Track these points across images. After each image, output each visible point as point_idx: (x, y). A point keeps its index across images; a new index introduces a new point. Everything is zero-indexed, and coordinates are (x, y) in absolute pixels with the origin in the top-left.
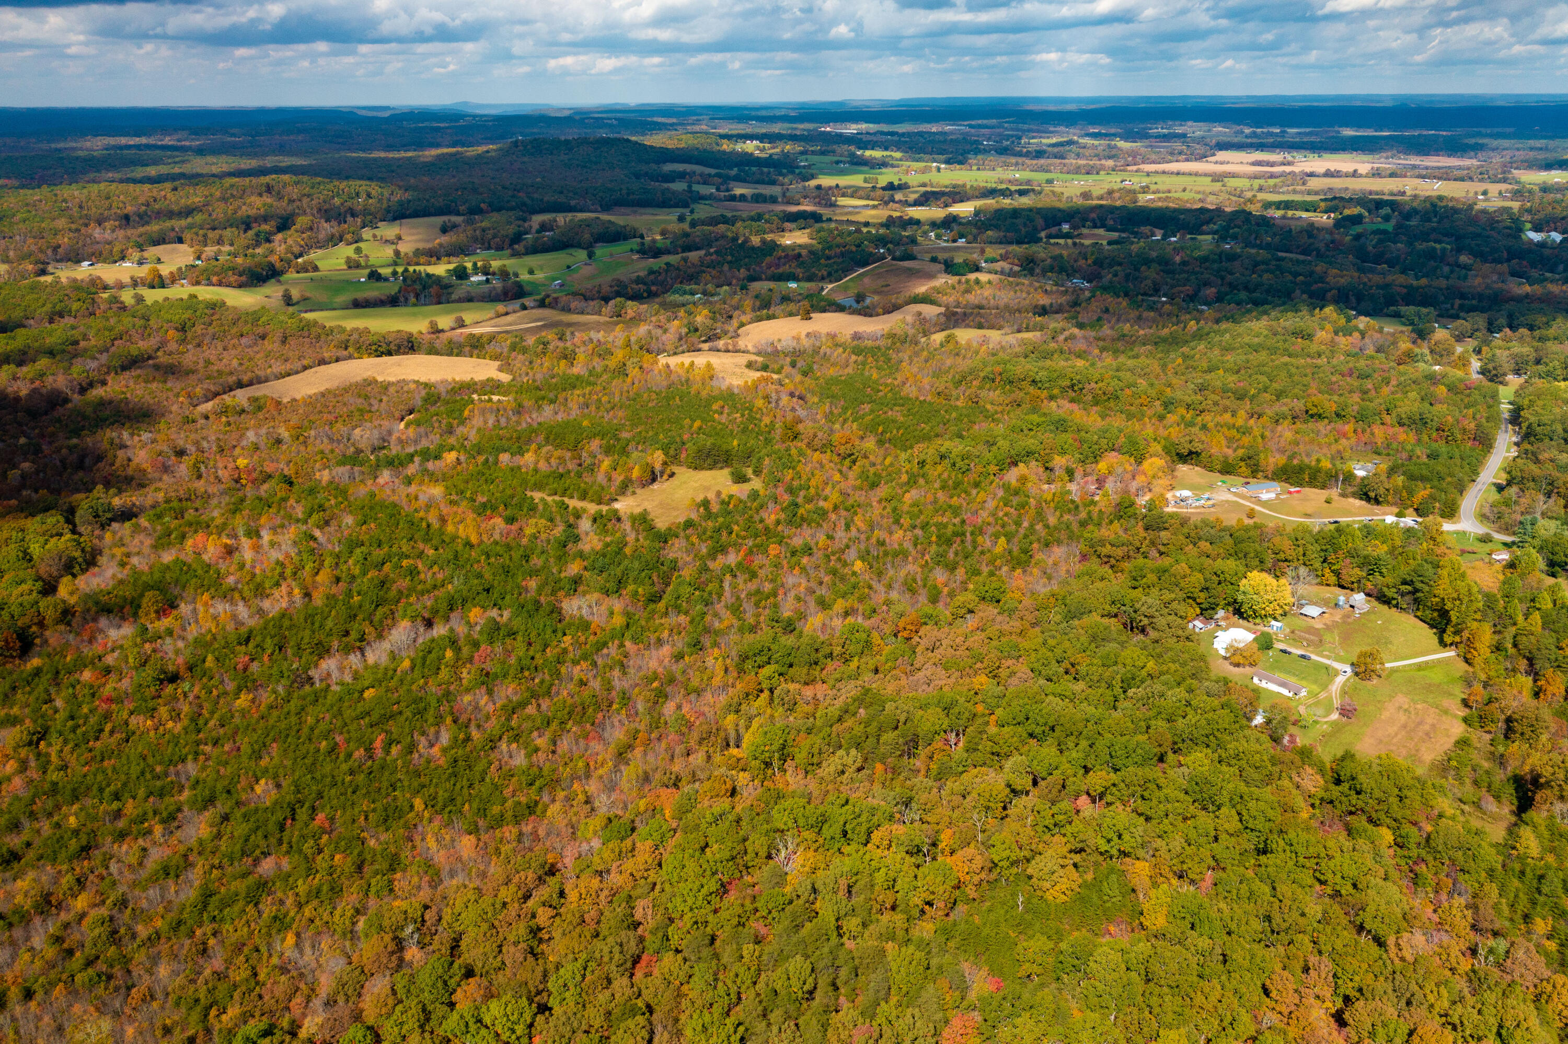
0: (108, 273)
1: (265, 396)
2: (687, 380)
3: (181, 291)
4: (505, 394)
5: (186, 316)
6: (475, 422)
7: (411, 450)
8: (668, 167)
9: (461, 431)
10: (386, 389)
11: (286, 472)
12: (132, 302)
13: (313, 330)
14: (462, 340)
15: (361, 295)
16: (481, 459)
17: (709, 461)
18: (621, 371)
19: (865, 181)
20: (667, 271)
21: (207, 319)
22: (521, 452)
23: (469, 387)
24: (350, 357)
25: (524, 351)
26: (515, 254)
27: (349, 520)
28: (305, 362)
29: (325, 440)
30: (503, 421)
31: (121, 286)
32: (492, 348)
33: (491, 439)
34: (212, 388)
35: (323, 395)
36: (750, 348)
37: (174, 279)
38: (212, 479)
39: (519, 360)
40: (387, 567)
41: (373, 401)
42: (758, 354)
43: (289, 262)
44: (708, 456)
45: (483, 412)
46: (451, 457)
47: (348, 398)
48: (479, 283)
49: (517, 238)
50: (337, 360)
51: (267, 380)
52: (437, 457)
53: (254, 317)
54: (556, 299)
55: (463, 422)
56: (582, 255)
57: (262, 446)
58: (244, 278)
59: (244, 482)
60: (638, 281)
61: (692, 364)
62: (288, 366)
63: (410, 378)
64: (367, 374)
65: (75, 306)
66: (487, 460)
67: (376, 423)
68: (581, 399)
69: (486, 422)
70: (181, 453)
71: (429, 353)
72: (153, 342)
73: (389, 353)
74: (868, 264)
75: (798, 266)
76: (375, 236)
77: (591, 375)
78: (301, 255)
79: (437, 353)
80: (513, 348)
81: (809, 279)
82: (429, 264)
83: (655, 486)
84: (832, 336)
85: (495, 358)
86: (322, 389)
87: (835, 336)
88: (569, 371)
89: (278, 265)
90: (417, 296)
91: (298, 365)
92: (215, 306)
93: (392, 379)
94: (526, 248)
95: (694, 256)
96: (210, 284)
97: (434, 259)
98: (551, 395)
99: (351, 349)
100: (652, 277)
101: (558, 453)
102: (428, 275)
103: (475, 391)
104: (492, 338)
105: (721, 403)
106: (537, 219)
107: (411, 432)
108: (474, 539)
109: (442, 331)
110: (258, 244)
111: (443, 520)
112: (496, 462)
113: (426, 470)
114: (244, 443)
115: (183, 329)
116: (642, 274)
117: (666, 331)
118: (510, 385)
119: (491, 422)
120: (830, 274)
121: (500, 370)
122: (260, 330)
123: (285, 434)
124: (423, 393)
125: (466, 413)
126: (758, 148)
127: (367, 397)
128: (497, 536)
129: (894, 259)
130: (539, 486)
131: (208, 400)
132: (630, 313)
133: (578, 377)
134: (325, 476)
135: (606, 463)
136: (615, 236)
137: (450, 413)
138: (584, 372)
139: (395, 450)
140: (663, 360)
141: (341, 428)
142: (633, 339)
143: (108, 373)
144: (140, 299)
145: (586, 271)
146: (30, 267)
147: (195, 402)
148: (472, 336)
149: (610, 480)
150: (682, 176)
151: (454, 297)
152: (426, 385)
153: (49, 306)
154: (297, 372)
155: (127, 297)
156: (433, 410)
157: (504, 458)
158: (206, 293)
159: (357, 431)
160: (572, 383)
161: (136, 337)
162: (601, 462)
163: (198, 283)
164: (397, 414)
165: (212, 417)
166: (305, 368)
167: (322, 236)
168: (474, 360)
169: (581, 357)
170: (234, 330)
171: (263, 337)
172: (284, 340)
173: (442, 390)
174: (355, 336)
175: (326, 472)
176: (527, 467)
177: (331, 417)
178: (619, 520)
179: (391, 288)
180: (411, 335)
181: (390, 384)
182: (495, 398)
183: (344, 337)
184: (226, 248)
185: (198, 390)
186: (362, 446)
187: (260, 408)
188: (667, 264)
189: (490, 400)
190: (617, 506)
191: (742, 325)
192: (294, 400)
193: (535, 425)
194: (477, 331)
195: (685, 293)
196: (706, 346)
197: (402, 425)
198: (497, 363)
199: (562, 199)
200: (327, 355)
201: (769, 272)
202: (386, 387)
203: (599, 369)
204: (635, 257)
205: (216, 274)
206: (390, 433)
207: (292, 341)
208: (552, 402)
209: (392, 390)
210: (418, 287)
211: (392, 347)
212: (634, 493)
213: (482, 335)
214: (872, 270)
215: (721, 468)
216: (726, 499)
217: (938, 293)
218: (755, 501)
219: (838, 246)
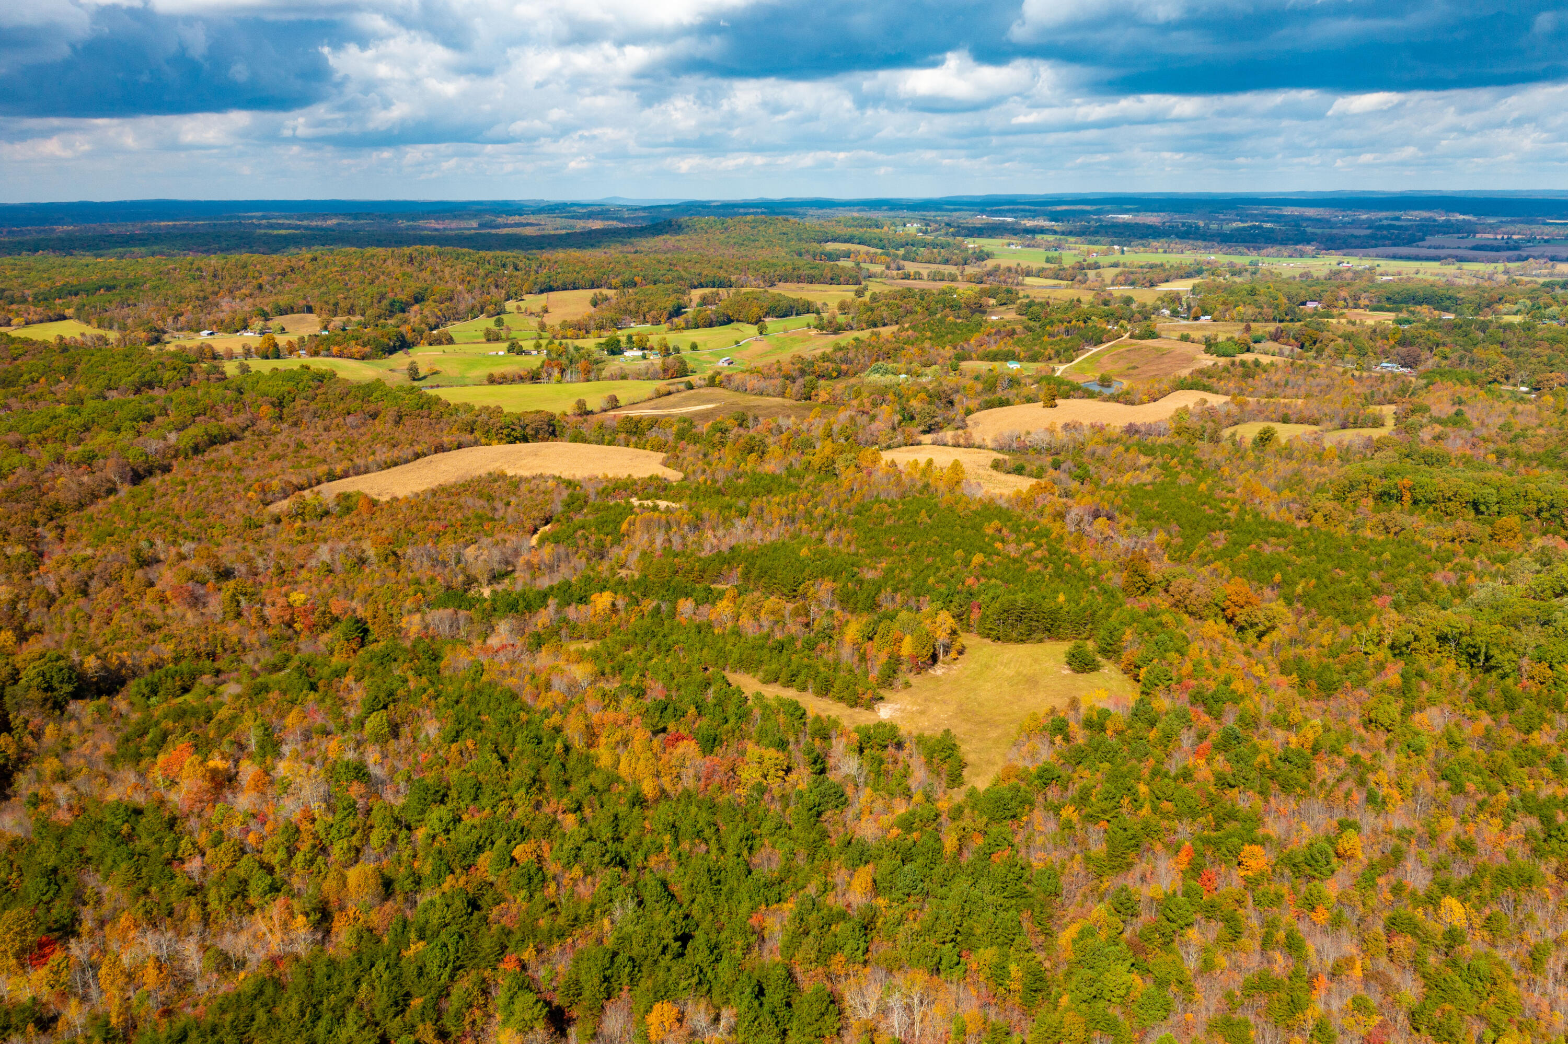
0: (222, 342)
1: (359, 493)
2: (926, 486)
3: (292, 363)
4: (676, 498)
5: (286, 388)
6: (636, 539)
7: (544, 582)
8: (830, 247)
9: (616, 552)
10: (517, 487)
11: (361, 613)
12: (236, 372)
13: (434, 408)
14: (615, 424)
15: (497, 371)
16: (649, 605)
17: (1022, 628)
18: (829, 470)
19: (1048, 260)
20: (857, 348)
21: (310, 393)
22: (710, 597)
23: (627, 487)
24: (476, 443)
25: (696, 440)
26: (677, 329)
27: (431, 729)
28: (418, 449)
29: (426, 563)
30: (676, 540)
31: (231, 356)
32: (652, 435)
33: (660, 570)
34: (295, 480)
35: (434, 493)
36: (989, 443)
37: (292, 349)
38: (254, 621)
39: (690, 452)
40: (485, 860)
41: (499, 505)
42: (1000, 449)
43: (421, 333)
44: (1020, 619)
45: (648, 525)
46: (603, 600)
47: (467, 499)
48: (634, 359)
49: (677, 311)
50: (459, 447)
51: (367, 471)
52: (583, 600)
53: (367, 390)
54: (729, 377)
55: (619, 540)
56: (753, 330)
57: (338, 567)
58: (367, 349)
59: (298, 626)
60: (825, 358)
61: (930, 463)
62: (396, 453)
63: (547, 472)
64: (493, 467)
65: (167, 375)
66: (658, 610)
67: (499, 537)
68: (784, 511)
69: (652, 542)
70: (226, 574)
71: (574, 440)
72: (242, 419)
73: (525, 439)
74: (1102, 343)
75: (1016, 343)
76: (519, 308)
77: (790, 475)
78: (436, 327)
79: (584, 440)
80: (681, 435)
81: (1033, 359)
82: (577, 338)
83: (939, 670)
84: (1099, 429)
85: (658, 448)
86: (434, 485)
87: (1102, 428)
88: (759, 469)
89: (409, 337)
90: (562, 371)
91: (408, 452)
92: (321, 378)
93: (526, 473)
94: (687, 322)
95: (886, 332)
96: (330, 355)
97: (582, 333)
98: (741, 503)
99: (477, 434)
100: (840, 354)
101: (772, 602)
102: (577, 349)
103: (634, 494)
104: (654, 422)
105: (996, 523)
106: (696, 294)
107: (547, 552)
108: (648, 788)
109: (591, 412)
110: (391, 314)
111: (591, 736)
112: (673, 614)
113: (566, 621)
114: (313, 563)
115: (280, 404)
116: (829, 350)
117: (873, 418)
118: (681, 487)
119: (659, 541)
120: (1058, 354)
121: (665, 464)
122: (372, 408)
123: (371, 552)
124: (565, 494)
125: (624, 527)
126: (920, 230)
127: (490, 498)
128: (689, 782)
129: (1132, 337)
130: (746, 665)
131: (286, 497)
132: (823, 396)
133: (774, 478)
134: (413, 624)
135: (854, 629)
136: (787, 311)
137: (601, 525)
138: (780, 471)
139: (519, 582)
140: (887, 456)
141: (447, 546)
142: (836, 428)
143: (176, 456)
144: (245, 370)
145: (759, 347)
146: (143, 335)
147: (269, 497)
148: (629, 419)
149: (863, 658)
150: (847, 255)
151: (605, 373)
152: (569, 483)
153: (137, 374)
154: (407, 461)
155: (230, 368)
156: (578, 519)
157: (686, 606)
158: (321, 364)
159: (470, 551)
160: (769, 486)
161: (223, 412)
162: (844, 624)
163: (316, 354)
164: (529, 525)
165: (285, 520)
166: (417, 456)
167: (462, 307)
168: (631, 450)
169: (774, 450)
170: (340, 407)
171: (374, 416)
172: (399, 420)
173: (591, 491)
174: (484, 417)
175: (417, 618)
176: (722, 624)
177: (438, 527)
178: (899, 746)
179: (534, 361)
180: (553, 416)
181: (522, 480)
182: (662, 504)
183: (469, 417)
184: (358, 318)
185: (275, 482)
186: (474, 571)
187: (349, 510)
188: (856, 339)
189: (655, 508)
190: (885, 712)
191: (969, 412)
192: (395, 499)
193: (725, 549)
194: (634, 413)
195: (886, 372)
196: (927, 438)
197: (534, 540)
198: (661, 456)
199: (722, 274)
200: (446, 440)
201: (981, 350)
202: (516, 484)
203: (798, 467)
204: (813, 332)
205: (338, 344)
206: (517, 552)
207: (407, 421)
208: (743, 513)
209: (524, 488)
210: (564, 361)
211: (529, 431)
212: (908, 685)
213: (640, 420)
214: (1108, 349)
215: (1041, 641)
216: (1095, 718)
217: (1210, 377)
218: (1153, 725)
219: (1061, 321)
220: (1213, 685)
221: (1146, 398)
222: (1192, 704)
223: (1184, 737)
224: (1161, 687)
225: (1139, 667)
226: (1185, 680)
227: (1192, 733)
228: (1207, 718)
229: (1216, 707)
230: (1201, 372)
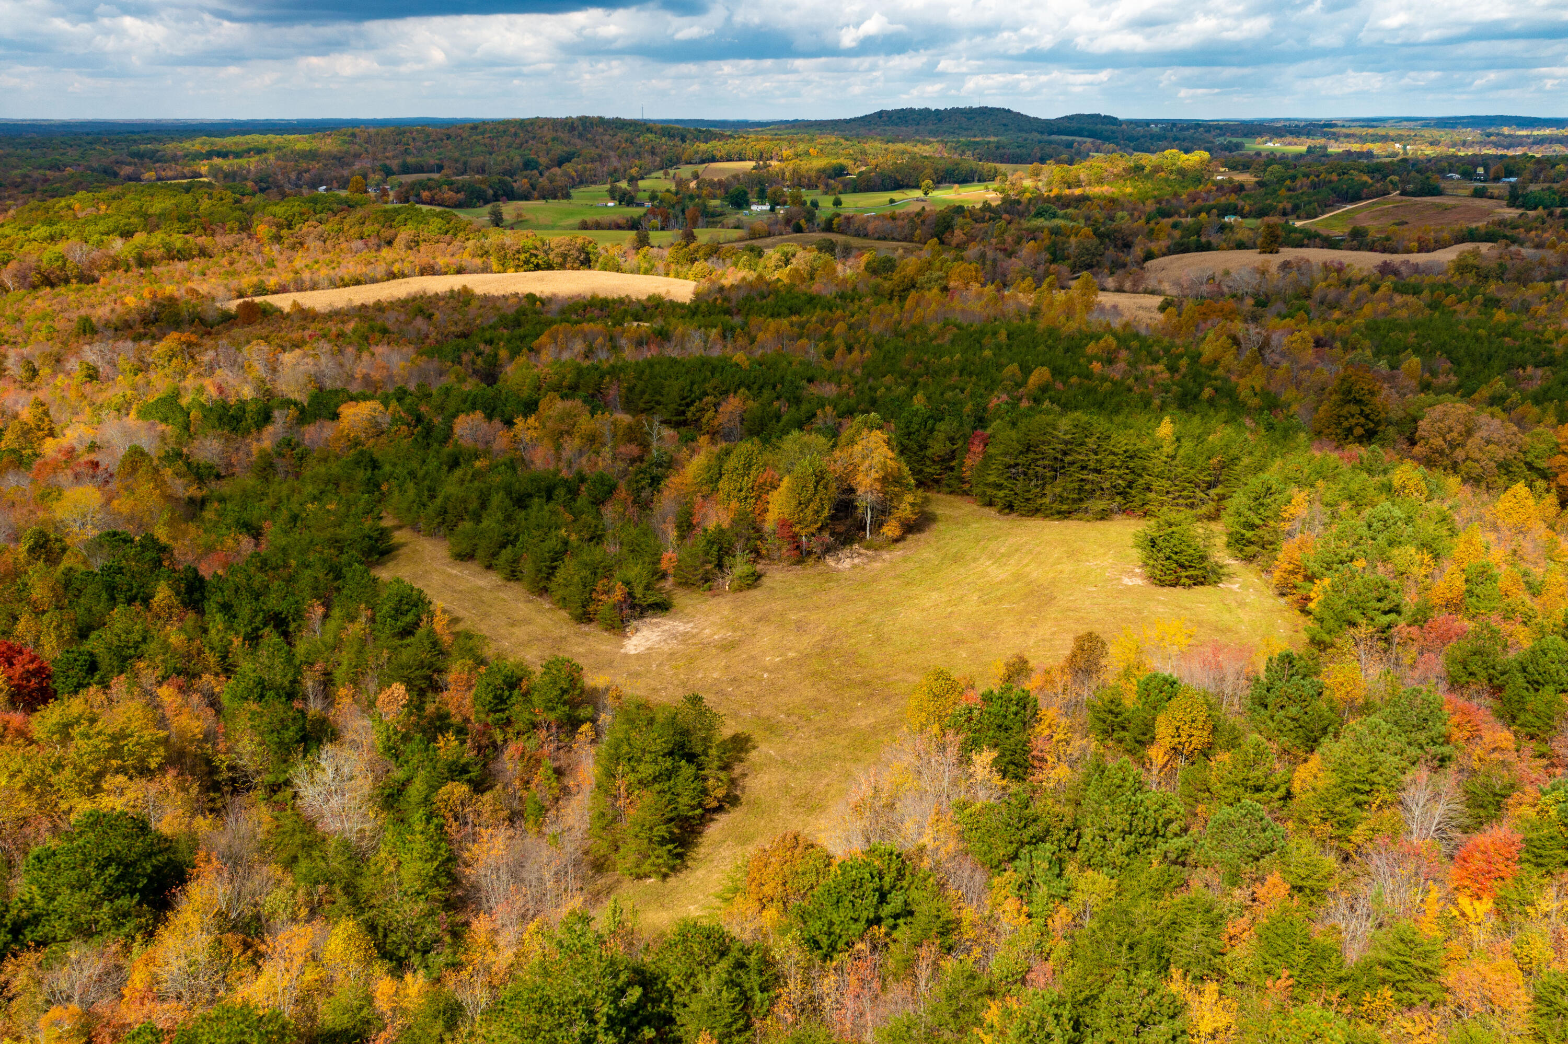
14: (665, 253)
18: (904, 295)
36: (1167, 287)
42: (1182, 296)
48: (761, 213)
49: (838, 174)
50: (460, 272)
54: (848, 219)
58: (461, 196)
73: (550, 267)
74: (1360, 199)
76: (666, 174)
79: (617, 269)
88: (799, 289)
90: (666, 220)
96: (419, 201)
112: (446, 438)
120: (1297, 211)
129: (1404, 193)
132: (959, 236)
136: (968, 176)
138: (829, 292)
151: (719, 225)
157: (466, 425)
164: (432, 340)
180: (592, 243)
185: (172, 289)
191: (1149, 256)
195: (1054, 216)
204: (991, 195)
205: (429, 188)
214: (1366, 206)
215: (1104, 515)
216: (1130, 702)
217: (1515, 228)
218: (1312, 743)
219: (1307, 176)
220: (1525, 639)
221: (1414, 245)
222: (1455, 685)
223: (1417, 796)
224: (1364, 630)
225: (1310, 578)
226: (1440, 617)
227: (1448, 780)
228: (1504, 736)
229: (1535, 701)
230: (1502, 223)
